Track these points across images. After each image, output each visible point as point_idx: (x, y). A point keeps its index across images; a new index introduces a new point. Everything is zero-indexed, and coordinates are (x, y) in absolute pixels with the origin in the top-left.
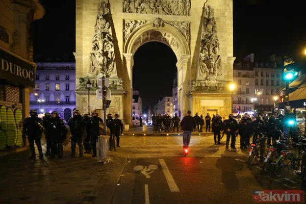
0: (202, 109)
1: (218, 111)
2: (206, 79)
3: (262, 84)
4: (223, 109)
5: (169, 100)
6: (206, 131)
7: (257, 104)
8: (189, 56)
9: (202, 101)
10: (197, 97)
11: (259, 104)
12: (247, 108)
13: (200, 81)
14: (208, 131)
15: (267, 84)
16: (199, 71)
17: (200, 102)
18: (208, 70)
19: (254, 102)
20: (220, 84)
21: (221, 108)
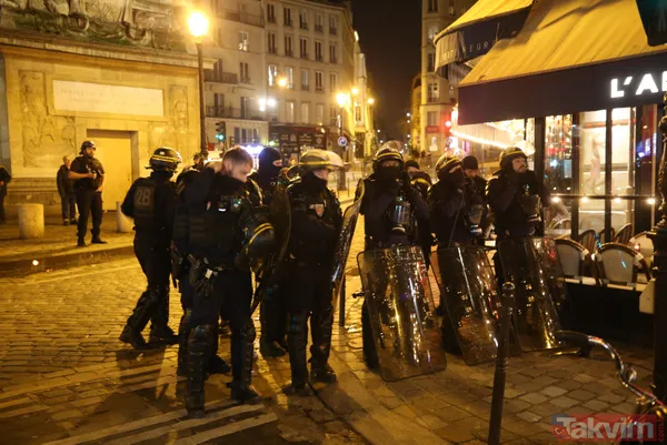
0: (60, 122)
1: (142, 137)
3: (289, 53)
4: (160, 130)
6: (81, 243)
7: (275, 120)
9: (57, 85)
11: (283, 121)
12: (244, 131)
14: (88, 240)
15: (304, 55)
17: (46, 93)
19: (268, 112)
20: (144, 14)
21: (151, 122)
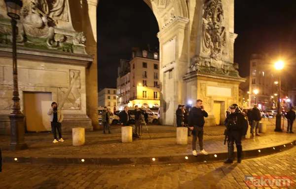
0: (208, 99)
1: (226, 103)
2: (211, 57)
5: (109, 92)
8: (187, 20)
9: (208, 87)
10: (202, 82)
13: (204, 58)
16: (202, 44)
18: (212, 44)
20: (227, 66)
21: (228, 99)
